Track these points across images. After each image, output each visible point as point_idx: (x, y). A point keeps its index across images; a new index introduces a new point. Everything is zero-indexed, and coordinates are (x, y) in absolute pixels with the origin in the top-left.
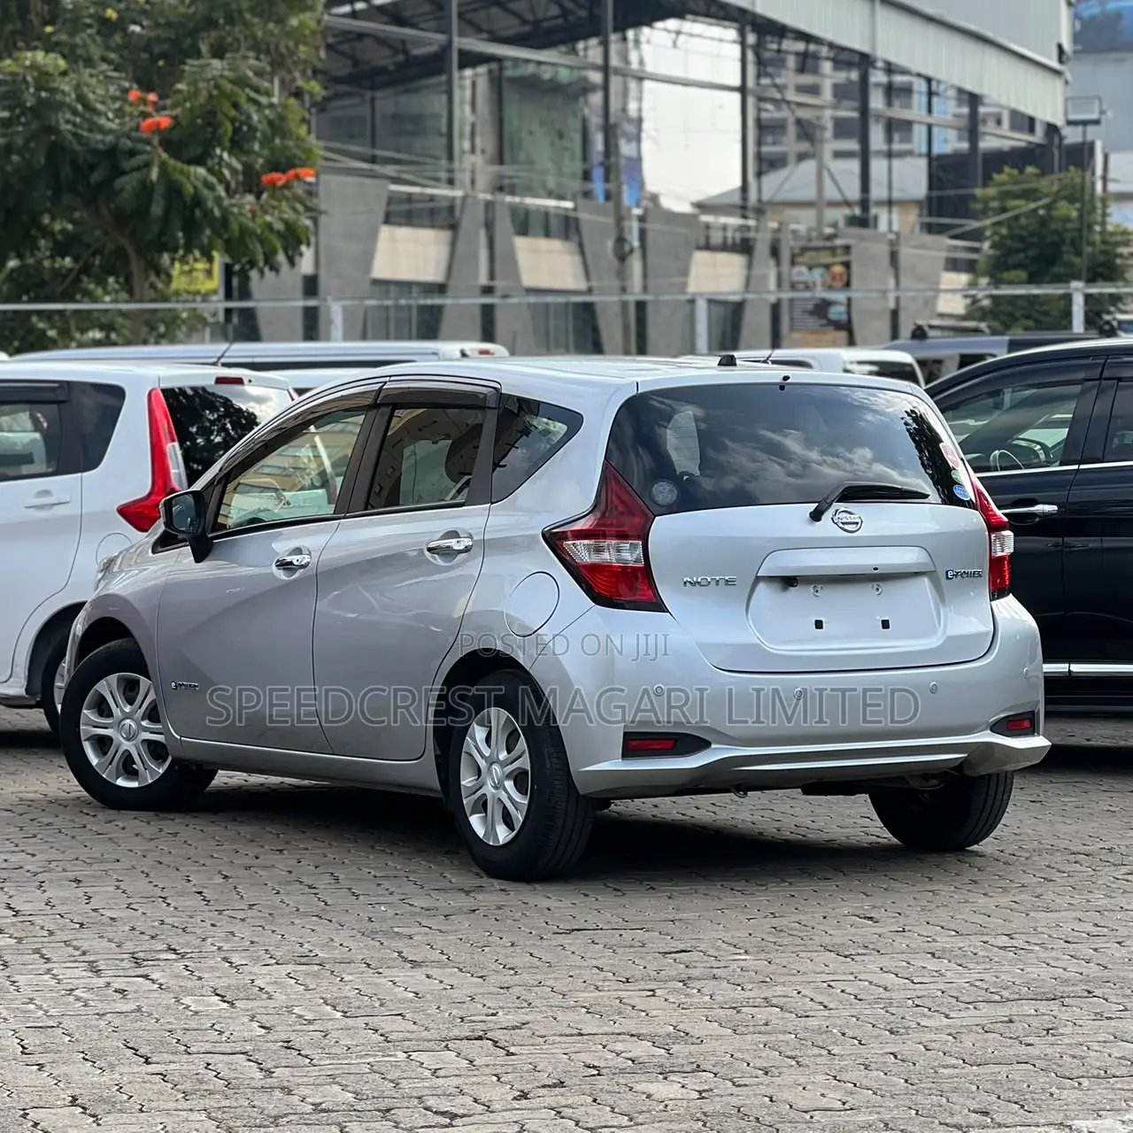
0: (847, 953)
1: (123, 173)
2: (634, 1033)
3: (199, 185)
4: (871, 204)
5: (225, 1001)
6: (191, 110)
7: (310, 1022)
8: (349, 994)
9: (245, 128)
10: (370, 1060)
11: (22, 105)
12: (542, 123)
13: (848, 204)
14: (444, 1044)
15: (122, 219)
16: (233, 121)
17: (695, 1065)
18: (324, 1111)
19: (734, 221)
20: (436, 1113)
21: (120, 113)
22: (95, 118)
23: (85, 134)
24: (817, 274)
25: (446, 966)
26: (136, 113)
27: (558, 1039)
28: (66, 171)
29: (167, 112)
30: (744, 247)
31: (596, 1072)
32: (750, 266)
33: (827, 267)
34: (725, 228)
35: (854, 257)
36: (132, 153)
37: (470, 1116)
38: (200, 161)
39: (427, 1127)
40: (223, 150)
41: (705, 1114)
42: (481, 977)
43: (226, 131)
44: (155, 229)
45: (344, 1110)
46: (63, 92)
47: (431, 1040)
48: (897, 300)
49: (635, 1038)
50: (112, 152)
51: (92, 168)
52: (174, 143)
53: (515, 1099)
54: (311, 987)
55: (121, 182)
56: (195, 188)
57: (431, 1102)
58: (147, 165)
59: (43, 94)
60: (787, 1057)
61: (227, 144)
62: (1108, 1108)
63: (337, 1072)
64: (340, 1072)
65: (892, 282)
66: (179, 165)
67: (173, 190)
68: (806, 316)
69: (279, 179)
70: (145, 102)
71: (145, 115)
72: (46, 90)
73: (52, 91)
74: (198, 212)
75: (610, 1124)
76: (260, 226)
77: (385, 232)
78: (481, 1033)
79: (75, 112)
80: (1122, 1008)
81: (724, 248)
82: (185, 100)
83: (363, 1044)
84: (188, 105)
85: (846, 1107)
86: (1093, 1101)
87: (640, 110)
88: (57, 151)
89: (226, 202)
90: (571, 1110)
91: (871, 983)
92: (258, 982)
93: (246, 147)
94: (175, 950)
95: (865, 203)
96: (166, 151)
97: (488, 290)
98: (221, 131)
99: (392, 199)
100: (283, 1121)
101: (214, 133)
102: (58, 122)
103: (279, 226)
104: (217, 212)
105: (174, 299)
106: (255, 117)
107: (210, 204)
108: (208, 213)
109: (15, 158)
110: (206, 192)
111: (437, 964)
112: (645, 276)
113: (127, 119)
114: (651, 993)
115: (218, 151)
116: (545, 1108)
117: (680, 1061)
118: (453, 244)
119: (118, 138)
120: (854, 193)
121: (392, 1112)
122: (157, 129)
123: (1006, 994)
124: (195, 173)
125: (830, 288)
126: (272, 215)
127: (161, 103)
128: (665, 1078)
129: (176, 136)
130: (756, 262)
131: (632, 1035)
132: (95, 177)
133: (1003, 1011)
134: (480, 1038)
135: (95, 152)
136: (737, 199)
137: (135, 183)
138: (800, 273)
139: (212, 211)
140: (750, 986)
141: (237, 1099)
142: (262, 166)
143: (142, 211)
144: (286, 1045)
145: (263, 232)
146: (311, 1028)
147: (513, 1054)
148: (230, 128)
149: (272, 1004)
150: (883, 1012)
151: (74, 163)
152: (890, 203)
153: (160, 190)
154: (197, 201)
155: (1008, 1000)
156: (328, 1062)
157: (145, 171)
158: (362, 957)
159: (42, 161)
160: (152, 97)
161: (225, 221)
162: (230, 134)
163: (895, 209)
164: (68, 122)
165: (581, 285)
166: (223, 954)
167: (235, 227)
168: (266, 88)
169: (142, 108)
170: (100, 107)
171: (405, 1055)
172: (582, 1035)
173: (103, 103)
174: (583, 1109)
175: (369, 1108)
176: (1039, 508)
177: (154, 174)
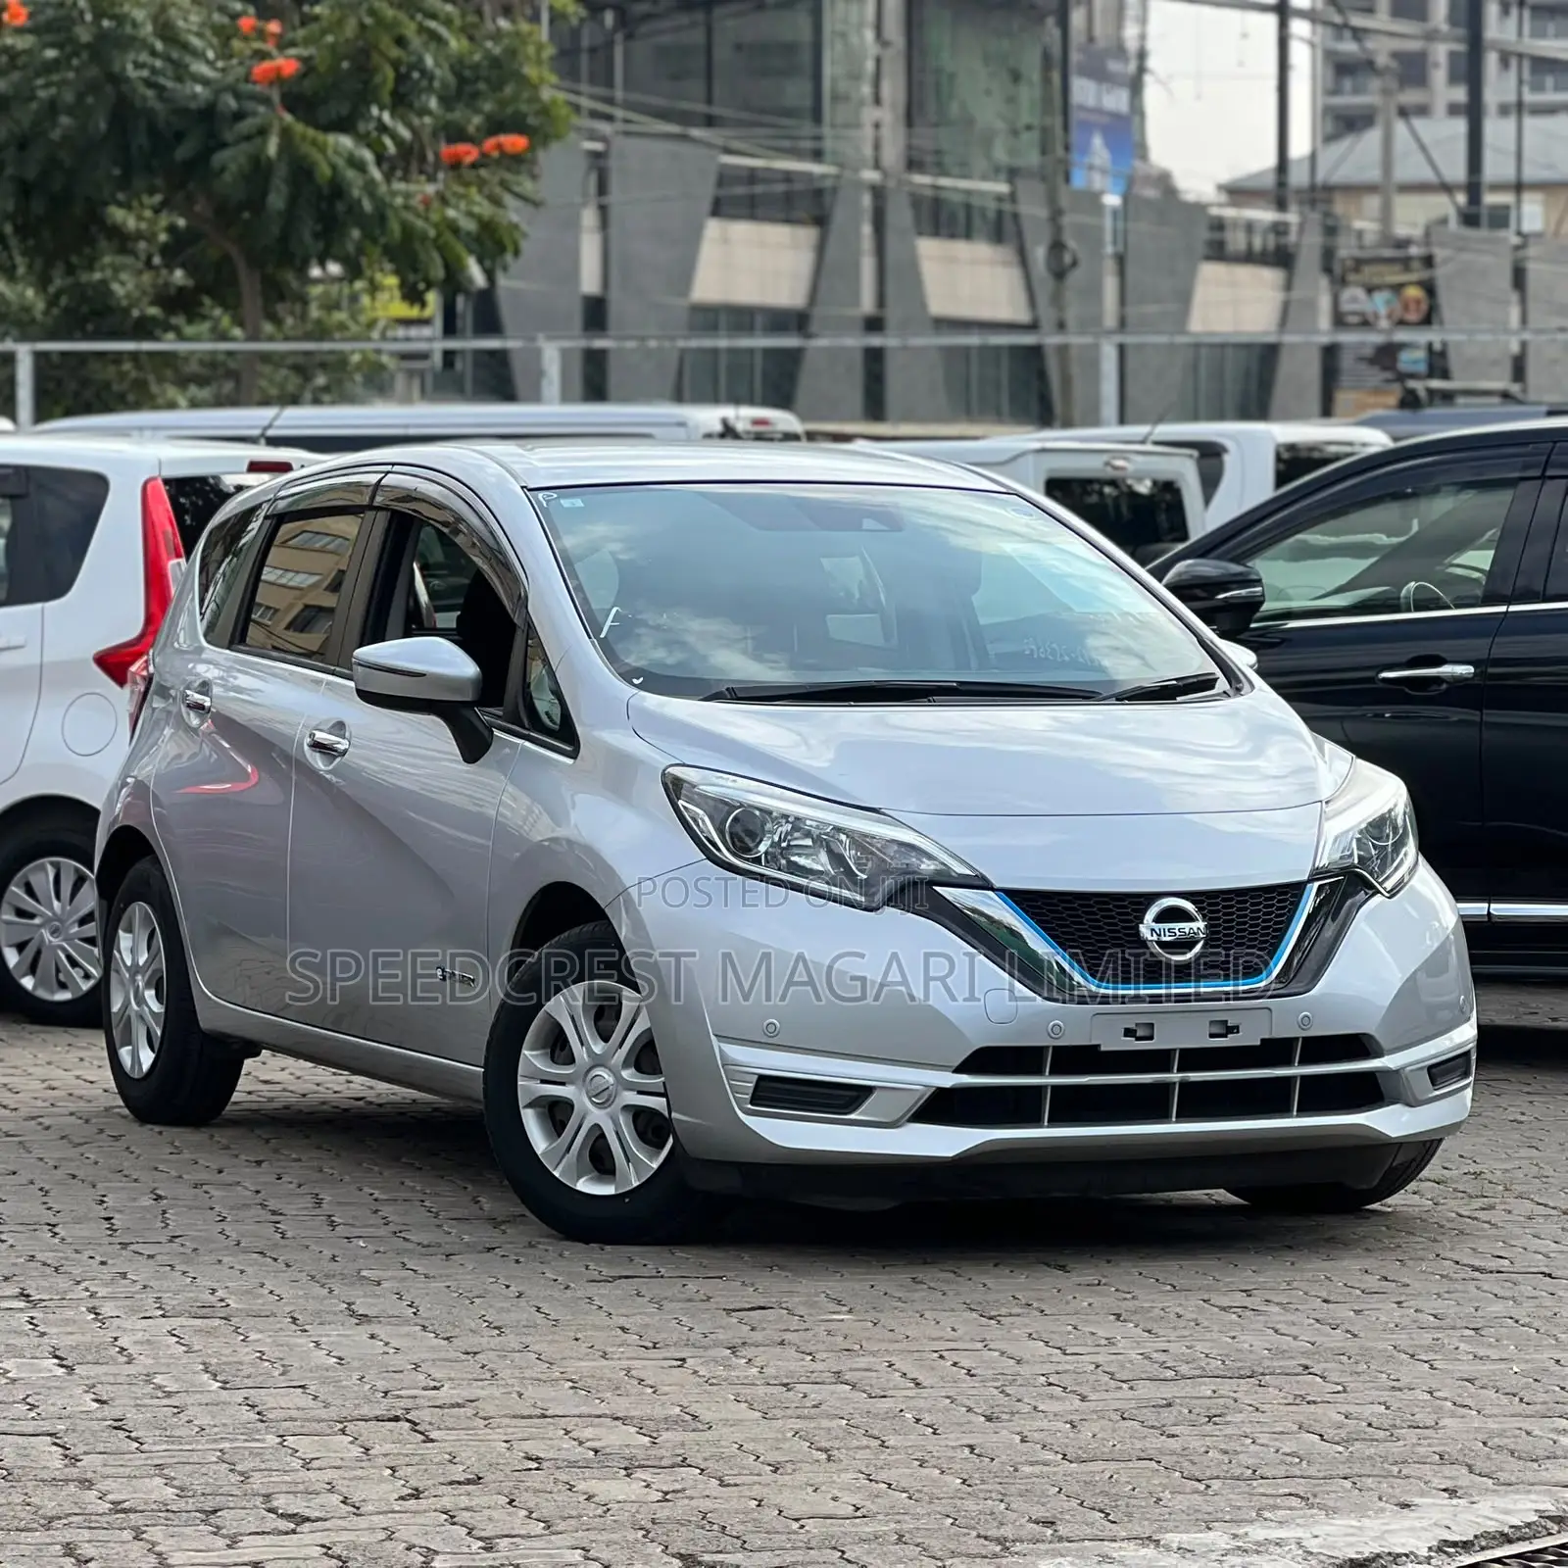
0: (993, 1313)
1: (224, 145)
2: (619, 1415)
3: (340, 162)
4: (1484, 188)
5: (62, 1366)
6: (333, 47)
7: (169, 1395)
8: (247, 1359)
9: (416, 75)
10: (226, 1445)
11: (72, 40)
12: (987, 59)
13: (1446, 188)
14: (340, 1426)
15: (225, 214)
16: (396, 64)
17: (680, 1458)
18: (125, 1511)
19: (1265, 215)
20: (282, 1516)
21: (225, 53)
22: (188, 59)
23: (170, 84)
24: (1380, 302)
25: (407, 1322)
26: (248, 52)
27: (507, 1421)
28: (141, 140)
29: (292, 51)
30: (1281, 258)
31: (536, 1465)
32: (1288, 286)
33: (1398, 288)
34: (1250, 227)
35: (1441, 273)
36: (239, 116)
37: (326, 1520)
38: (344, 125)
39: (257, 1533)
40: (382, 108)
41: (653, 1521)
42: (447, 1339)
43: (384, 81)
44: (275, 230)
45: (153, 1510)
46: (135, 25)
47: (323, 1421)
48: (1524, 345)
49: (618, 1423)
50: (208, 114)
51: (179, 137)
52: (302, 99)
53: (402, 1498)
54: (196, 1348)
55: (220, 158)
56: (334, 167)
57: (281, 1502)
58: (263, 132)
59: (106, 23)
60: (818, 1450)
61: (387, 98)
62: (1228, 1518)
63: (169, 1461)
64: (175, 1460)
65: (1514, 315)
66: (311, 132)
67: (301, 172)
68: (1363, 367)
69: (468, 153)
70: (261, 35)
71: (262, 55)
72: (112, 17)
73: (120, 19)
74: (340, 207)
75: (514, 1533)
76: (436, 226)
77: (713, 228)
78: (399, 1413)
79: (154, 53)
80: (1340, 1388)
81: (1249, 258)
82: (324, 32)
83: (224, 1425)
84: (330, 39)
85: (858, 1514)
86: (1210, 1509)
87: (1143, 37)
88: (124, 110)
89: (383, 189)
90: (469, 1514)
91: (1003, 1353)
92: (123, 1342)
93: (417, 104)
94: (28, 1296)
95: (1474, 189)
96: (290, 110)
97: (874, 324)
98: (378, 79)
99: (725, 177)
100: (56, 1524)
101: (366, 83)
102: (124, 69)
103: (469, 225)
104: (367, 205)
105: (337, 335)
106: (429, 61)
107: (356, 193)
108: (354, 207)
109: (65, 120)
110: (350, 174)
111: (398, 1320)
112: (1123, 300)
113: (235, 61)
114: (679, 1363)
115: (375, 111)
116: (435, 1511)
117: (663, 1452)
118: (821, 249)
119: (218, 92)
120: (1457, 171)
121: (219, 1514)
122: (277, 79)
123: (1184, 1369)
124: (337, 144)
125: (1402, 323)
126: (456, 208)
127: (290, 35)
128: (628, 1475)
129: (308, 85)
130: (1297, 281)
131: (617, 1419)
132: (183, 152)
133: (1167, 1391)
134: (396, 1419)
135: (183, 112)
136: (1270, 181)
137: (242, 160)
138: (1354, 300)
139: (359, 201)
140: (825, 1355)
141: (10, 1494)
142: (478, 129)
143: (256, 202)
144: (116, 1424)
145: (439, 235)
146: (166, 1402)
147: (432, 1441)
148: (390, 74)
149: (131, 1369)
150: (996, 1392)
151: (153, 131)
152: (1519, 187)
153: (282, 171)
154: (337, 190)
155: (1184, 1377)
156: (164, 1447)
157: (258, 141)
158: (291, 1309)
159: (103, 126)
160: (274, 27)
161: (381, 218)
162: (390, 84)
163: (1527, 196)
164: (138, 66)
165: (1023, 316)
166: (94, 1302)
167: (395, 227)
168: (448, 14)
169: (257, 45)
170: (196, 42)
171: (279, 1440)
172: (546, 1417)
173: (199, 35)
174: (486, 1512)
175: (189, 1508)
176: (1447, 670)
177: (272, 147)
